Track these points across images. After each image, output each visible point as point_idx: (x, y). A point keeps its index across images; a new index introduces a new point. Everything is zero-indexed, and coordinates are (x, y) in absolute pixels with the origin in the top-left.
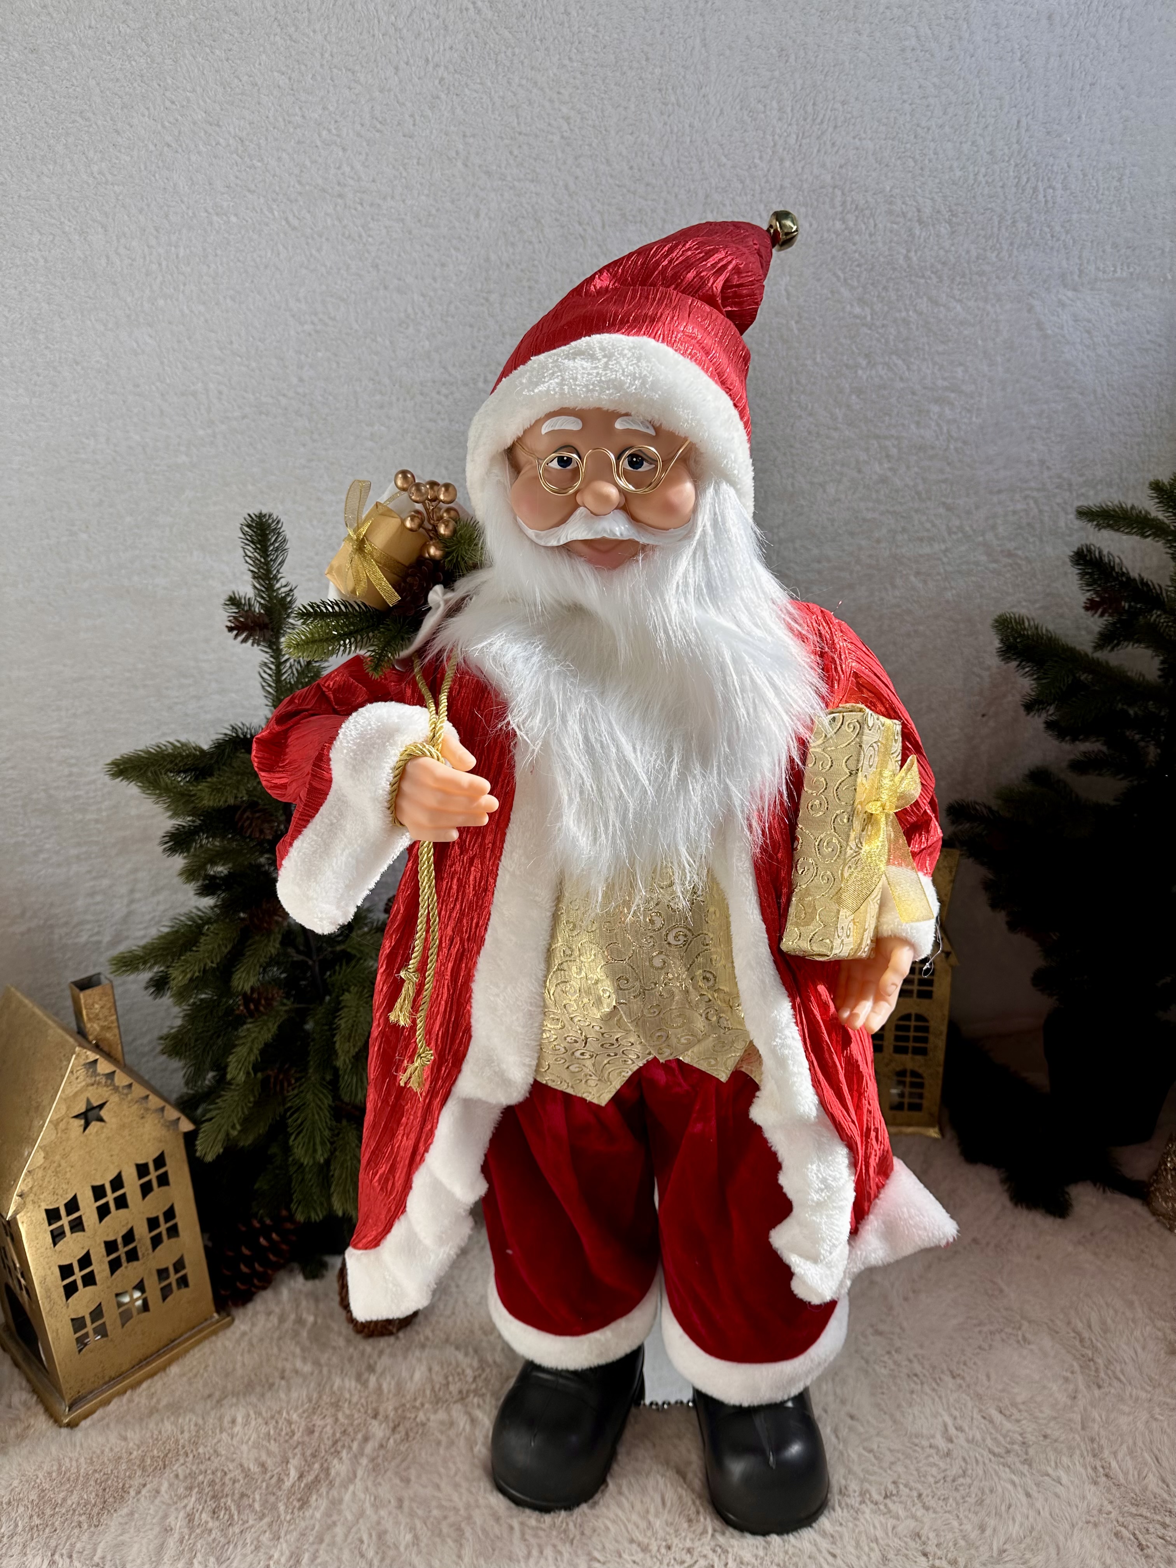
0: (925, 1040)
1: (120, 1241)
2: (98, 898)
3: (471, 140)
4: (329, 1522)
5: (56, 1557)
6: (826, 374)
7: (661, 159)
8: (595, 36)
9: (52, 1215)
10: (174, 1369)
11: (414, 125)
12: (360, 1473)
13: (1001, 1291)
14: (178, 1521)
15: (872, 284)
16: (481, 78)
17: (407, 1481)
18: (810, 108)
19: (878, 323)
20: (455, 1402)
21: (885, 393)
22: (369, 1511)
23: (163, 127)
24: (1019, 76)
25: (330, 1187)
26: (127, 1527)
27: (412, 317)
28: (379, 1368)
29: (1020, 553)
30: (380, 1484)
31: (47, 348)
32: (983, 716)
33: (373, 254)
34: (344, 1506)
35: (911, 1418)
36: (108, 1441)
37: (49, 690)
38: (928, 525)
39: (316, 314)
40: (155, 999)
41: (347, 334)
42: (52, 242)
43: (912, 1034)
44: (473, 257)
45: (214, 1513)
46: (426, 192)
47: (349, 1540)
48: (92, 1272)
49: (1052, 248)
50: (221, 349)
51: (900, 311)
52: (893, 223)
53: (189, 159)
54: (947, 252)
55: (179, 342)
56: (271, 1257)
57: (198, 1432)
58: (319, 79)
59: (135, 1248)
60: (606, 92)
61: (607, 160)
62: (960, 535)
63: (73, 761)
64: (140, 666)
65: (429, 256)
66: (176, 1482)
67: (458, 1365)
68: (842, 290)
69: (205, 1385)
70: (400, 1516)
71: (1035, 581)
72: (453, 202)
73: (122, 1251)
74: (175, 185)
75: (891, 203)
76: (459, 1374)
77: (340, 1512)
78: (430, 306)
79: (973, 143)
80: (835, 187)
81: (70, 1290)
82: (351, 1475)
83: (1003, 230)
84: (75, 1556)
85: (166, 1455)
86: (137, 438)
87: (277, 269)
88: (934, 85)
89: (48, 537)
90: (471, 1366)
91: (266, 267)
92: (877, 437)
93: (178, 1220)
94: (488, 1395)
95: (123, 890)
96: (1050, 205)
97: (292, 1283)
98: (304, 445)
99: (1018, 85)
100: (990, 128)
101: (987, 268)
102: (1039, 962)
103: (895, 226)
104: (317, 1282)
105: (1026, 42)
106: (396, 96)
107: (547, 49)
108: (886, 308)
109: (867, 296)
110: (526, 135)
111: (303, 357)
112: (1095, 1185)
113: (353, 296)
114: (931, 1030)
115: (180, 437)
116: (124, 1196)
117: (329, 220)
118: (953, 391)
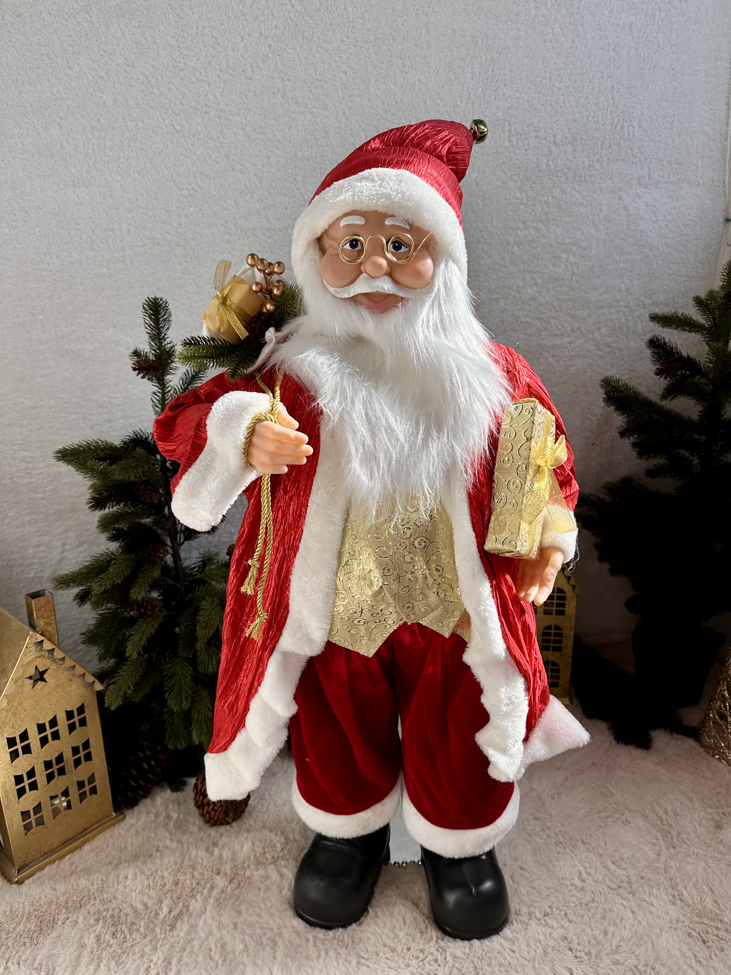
0: (560, 642)
1: (54, 761)
2: (42, 548)
3: (287, 83)
4: (189, 938)
5: (9, 964)
6: (499, 233)
7: (402, 99)
8: (362, 24)
9: (11, 742)
10: (87, 847)
11: (252, 72)
12: (209, 908)
13: (611, 793)
14: (90, 941)
15: (527, 179)
16: (294, 46)
17: (239, 912)
18: (490, 73)
19: (531, 203)
20: (270, 864)
21: (534, 245)
22: (215, 931)
23: (99, 66)
24: (612, 59)
25: (191, 726)
26: (56, 944)
27: (249, 188)
28: (220, 844)
29: (614, 345)
30: (222, 914)
31: (21, 198)
32: (593, 444)
33: (226, 149)
34: (199, 929)
35: (558, 868)
36: (44, 891)
37: (16, 413)
38: (560, 327)
39: (190, 185)
40: (80, 606)
41: (209, 197)
42: (27, 133)
43: (552, 638)
44: (287, 154)
45: (114, 935)
46: (259, 113)
47: (202, 949)
48: (35, 781)
49: (633, 162)
50: (130, 204)
51: (543, 196)
52: (539, 143)
53: (114, 86)
54: (571, 162)
55: (104, 198)
56: (150, 776)
57: (103, 884)
58: (195, 41)
59: (64, 766)
60: (369, 58)
61: (369, 99)
62: (579, 333)
63: (29, 460)
64: (73, 400)
65: (260, 151)
66: (88, 916)
67: (271, 841)
68: (509, 182)
69: (107, 856)
70: (235, 934)
71: (623, 362)
72: (275, 119)
73: (55, 768)
74: (105, 102)
75: (538, 131)
76: (272, 847)
77: (196, 933)
78: (260, 182)
79: (586, 98)
80: (505, 120)
81: (21, 792)
82: (203, 910)
83: (604, 150)
84: (21, 963)
85: (82, 899)
86: (76, 256)
87: (167, 156)
88: (563, 62)
89: (18, 317)
90: (279, 842)
91: (160, 154)
92: (530, 272)
93: (91, 749)
94: (291, 859)
95: (59, 544)
96: (631, 136)
97: (163, 794)
98: (180, 265)
99: (612, 65)
100: (596, 90)
101: (594, 172)
102: (630, 593)
103: (540, 145)
104: (179, 793)
105: (616, 40)
106: (242, 54)
107: (334, 30)
108: (535, 194)
109: (524, 186)
110: (320, 81)
111: (181, 210)
112: (666, 730)
113: (213, 174)
114: (564, 635)
115: (103, 257)
116: (57, 731)
117: (199, 127)
118: (574, 246)
